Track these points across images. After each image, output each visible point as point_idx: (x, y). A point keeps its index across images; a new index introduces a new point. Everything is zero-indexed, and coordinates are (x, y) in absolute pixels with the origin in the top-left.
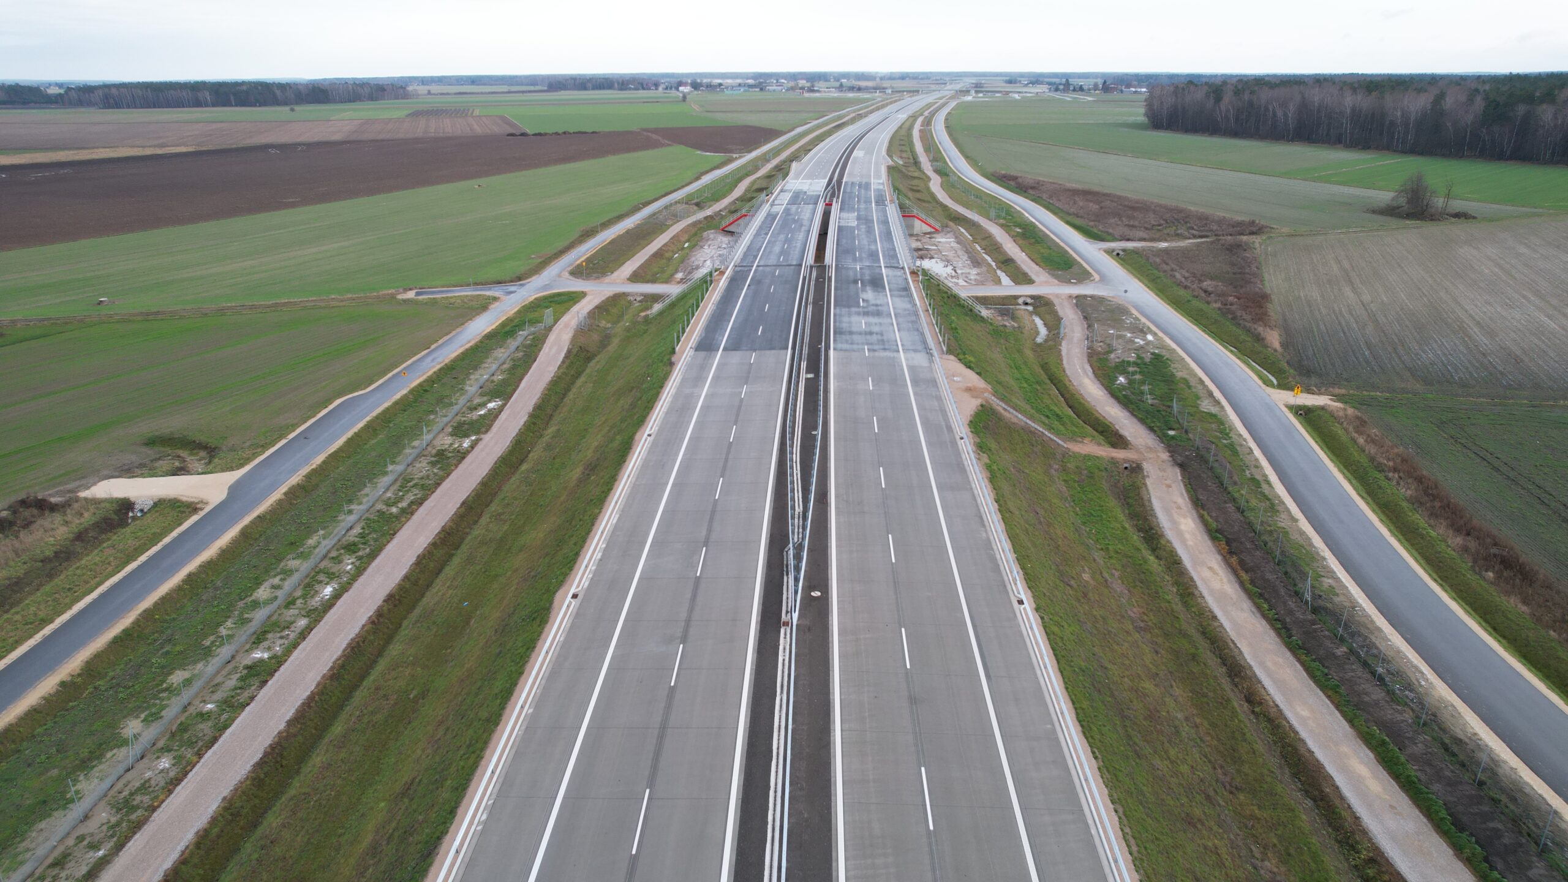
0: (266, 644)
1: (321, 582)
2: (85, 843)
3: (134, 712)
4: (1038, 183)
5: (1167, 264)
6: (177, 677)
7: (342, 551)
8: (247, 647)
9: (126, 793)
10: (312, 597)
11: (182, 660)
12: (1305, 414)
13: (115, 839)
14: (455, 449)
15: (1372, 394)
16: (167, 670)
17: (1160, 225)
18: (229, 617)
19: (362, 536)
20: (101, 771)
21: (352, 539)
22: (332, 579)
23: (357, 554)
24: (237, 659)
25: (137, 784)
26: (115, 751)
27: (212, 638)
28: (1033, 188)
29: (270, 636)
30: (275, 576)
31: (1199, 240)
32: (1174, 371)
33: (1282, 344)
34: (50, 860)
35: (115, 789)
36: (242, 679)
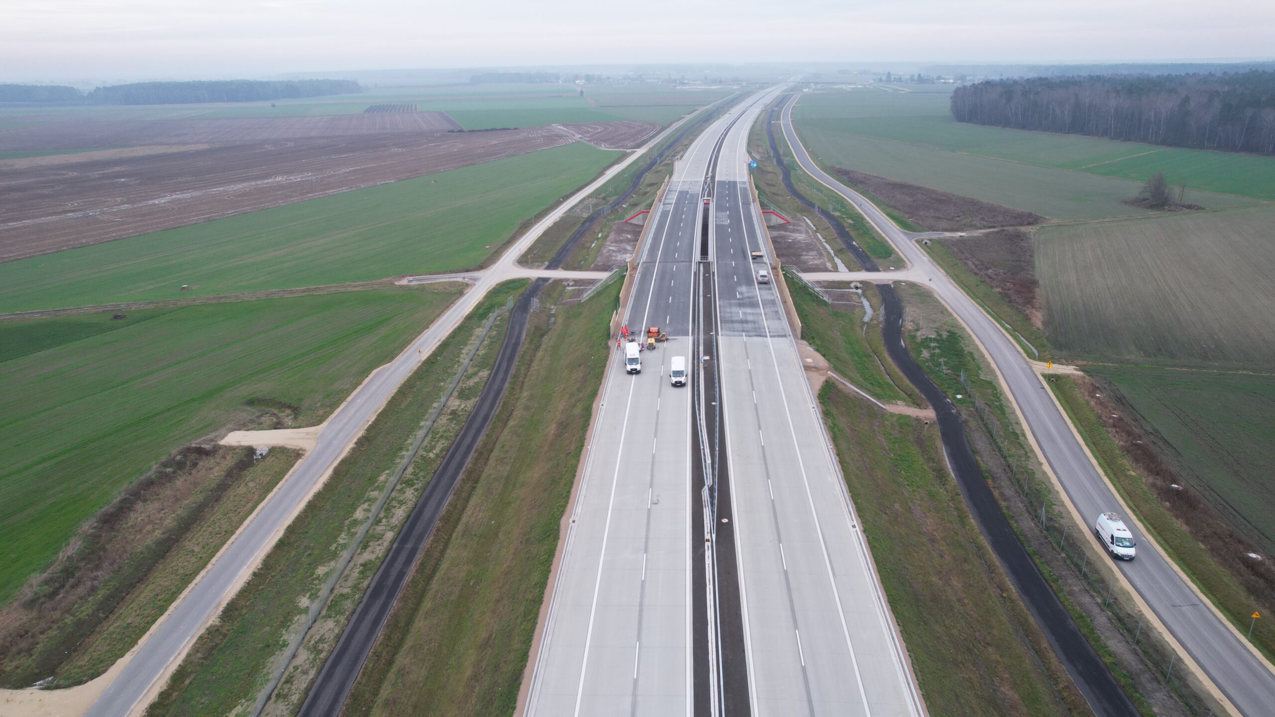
0: (369, 549)
1: (395, 507)
2: (299, 670)
3: (303, 591)
4: (865, 178)
5: (962, 253)
6: (321, 570)
7: (404, 485)
8: (359, 551)
9: (313, 642)
10: (392, 517)
11: (320, 560)
12: (1054, 380)
13: (315, 669)
14: (463, 409)
15: (1106, 364)
16: (313, 566)
17: (959, 217)
18: (342, 531)
19: (414, 474)
20: (294, 628)
21: (408, 476)
22: (402, 505)
23: (414, 487)
24: (354, 559)
25: (318, 637)
26: (298, 616)
27: (335, 545)
28: (861, 182)
29: (371, 544)
30: (364, 503)
31: (988, 230)
32: (964, 346)
33: (1044, 323)
34: (283, 680)
35: (306, 640)
36: (362, 572)
